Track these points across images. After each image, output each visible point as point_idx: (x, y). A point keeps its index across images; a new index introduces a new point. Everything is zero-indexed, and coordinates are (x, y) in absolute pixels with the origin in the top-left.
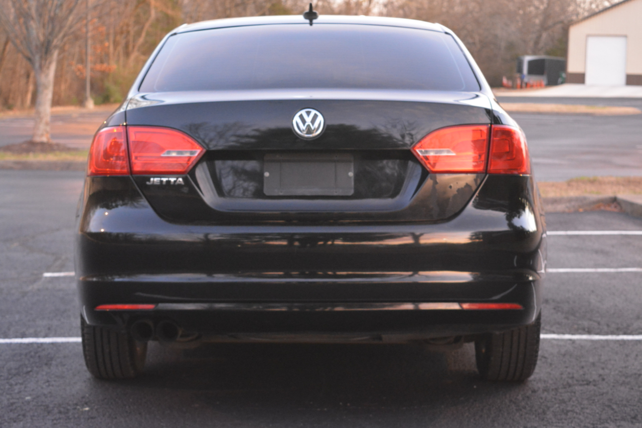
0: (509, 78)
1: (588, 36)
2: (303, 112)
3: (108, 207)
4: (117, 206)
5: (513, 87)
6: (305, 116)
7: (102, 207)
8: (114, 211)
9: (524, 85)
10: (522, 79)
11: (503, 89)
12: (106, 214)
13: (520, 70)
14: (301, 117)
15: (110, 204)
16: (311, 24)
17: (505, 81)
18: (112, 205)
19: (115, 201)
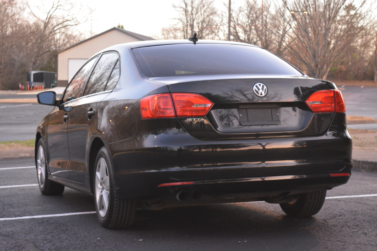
0: (22, 84)
1: (69, 59)
2: (257, 84)
3: (156, 134)
4: (160, 133)
5: (25, 90)
6: (259, 86)
7: (153, 134)
8: (159, 135)
9: (32, 88)
10: (30, 84)
11: (19, 91)
12: (155, 137)
13: (29, 79)
14: (256, 86)
15: (157, 132)
16: (195, 43)
17: (20, 86)
18: (158, 133)
19: (159, 131)
